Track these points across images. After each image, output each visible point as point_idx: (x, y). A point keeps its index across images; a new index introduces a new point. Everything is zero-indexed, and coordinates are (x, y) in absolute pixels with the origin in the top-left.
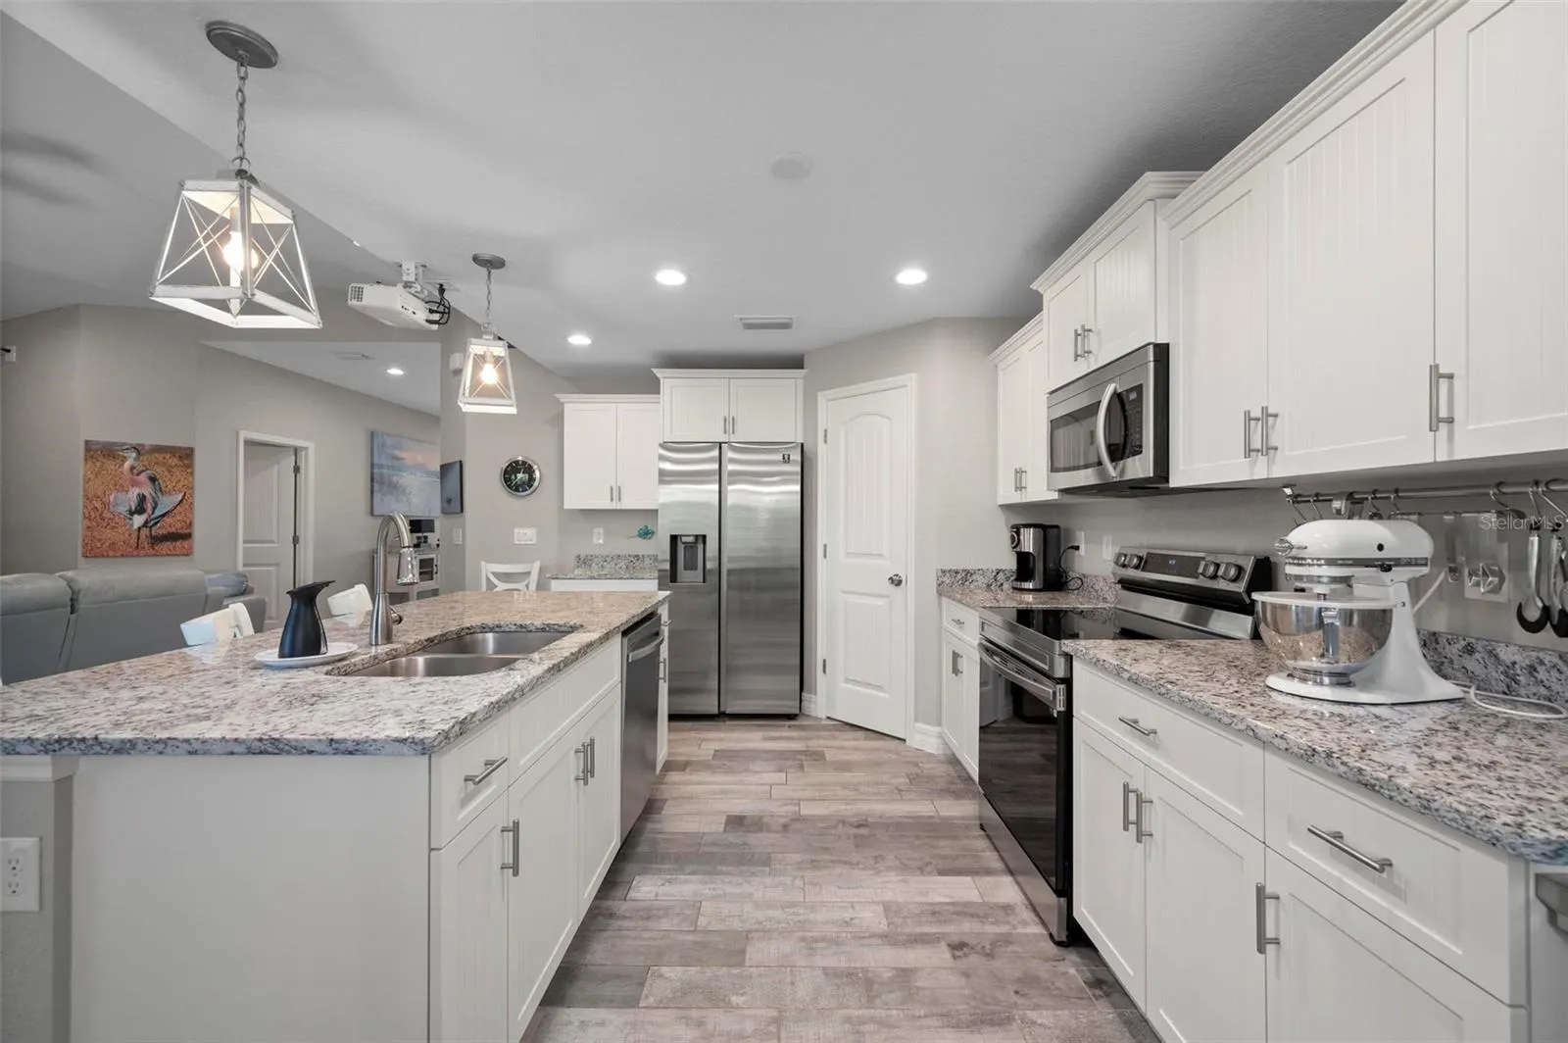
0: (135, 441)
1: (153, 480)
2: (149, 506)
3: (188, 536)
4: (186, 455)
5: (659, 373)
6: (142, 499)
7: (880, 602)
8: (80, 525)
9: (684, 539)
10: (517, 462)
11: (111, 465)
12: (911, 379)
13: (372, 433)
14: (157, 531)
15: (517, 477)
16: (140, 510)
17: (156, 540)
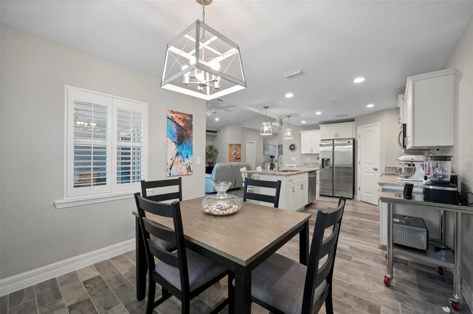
0: (234, 144)
1: (236, 149)
2: (236, 154)
3: (240, 159)
4: (240, 145)
5: (320, 126)
6: (235, 152)
7: (372, 174)
8: (228, 157)
9: (325, 160)
10: (292, 145)
11: (232, 147)
12: (379, 123)
13: (264, 139)
14: (237, 158)
15: (292, 148)
16: (235, 154)
17: (237, 159)
